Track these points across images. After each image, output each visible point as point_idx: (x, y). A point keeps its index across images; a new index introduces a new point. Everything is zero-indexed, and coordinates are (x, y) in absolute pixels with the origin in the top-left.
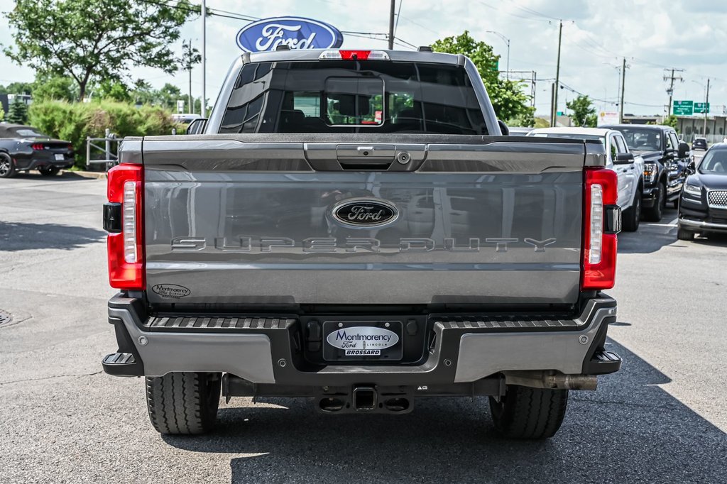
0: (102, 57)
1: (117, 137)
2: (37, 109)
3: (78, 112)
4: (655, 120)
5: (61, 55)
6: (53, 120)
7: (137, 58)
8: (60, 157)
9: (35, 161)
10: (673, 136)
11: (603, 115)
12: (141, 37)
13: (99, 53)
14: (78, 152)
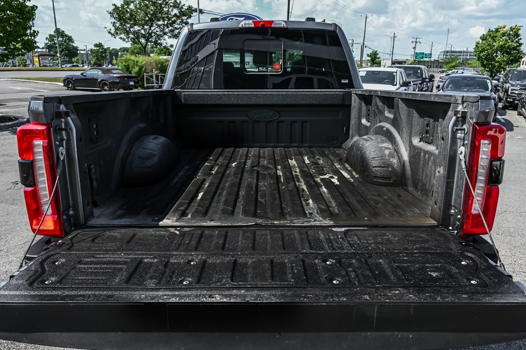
0: (153, 34)
1: (159, 73)
2: (121, 60)
3: (140, 61)
4: (406, 62)
5: (134, 33)
6: (129, 65)
7: (170, 35)
8: (132, 83)
9: (120, 85)
10: (426, 70)
11: (383, 60)
12: (171, 25)
13: (152, 33)
14: (140, 80)
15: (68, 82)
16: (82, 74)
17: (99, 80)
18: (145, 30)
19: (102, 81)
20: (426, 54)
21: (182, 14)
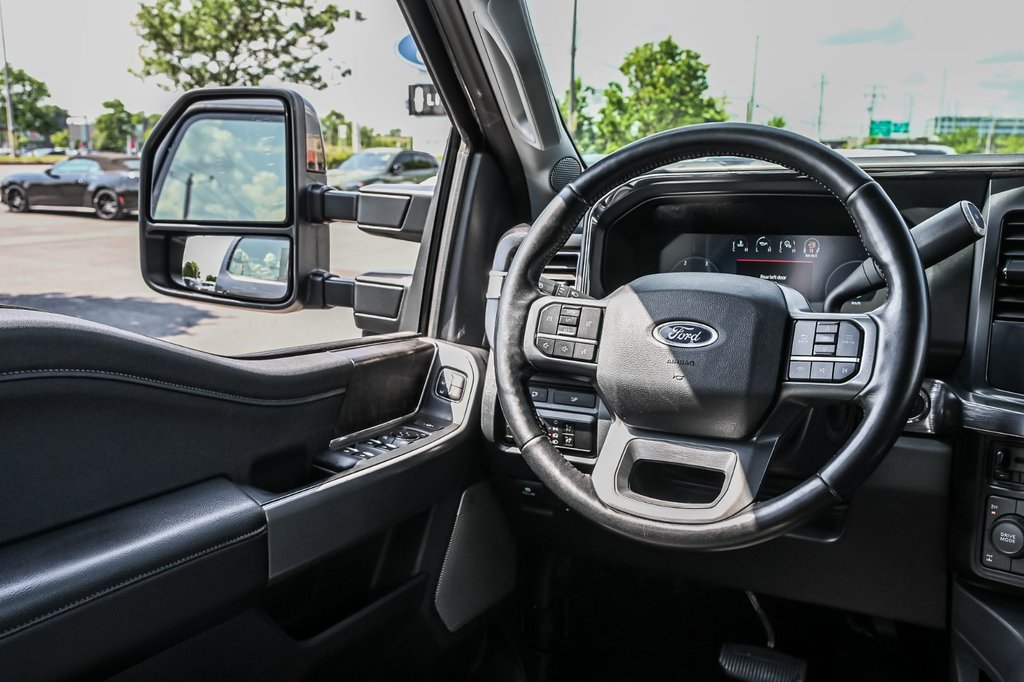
0: (239, 74)
5: (190, 72)
13: (237, 69)
15: (13, 192)
16: (48, 172)
17: (92, 188)
18: (220, 64)
19: (99, 189)
20: (895, 125)
21: (312, 22)
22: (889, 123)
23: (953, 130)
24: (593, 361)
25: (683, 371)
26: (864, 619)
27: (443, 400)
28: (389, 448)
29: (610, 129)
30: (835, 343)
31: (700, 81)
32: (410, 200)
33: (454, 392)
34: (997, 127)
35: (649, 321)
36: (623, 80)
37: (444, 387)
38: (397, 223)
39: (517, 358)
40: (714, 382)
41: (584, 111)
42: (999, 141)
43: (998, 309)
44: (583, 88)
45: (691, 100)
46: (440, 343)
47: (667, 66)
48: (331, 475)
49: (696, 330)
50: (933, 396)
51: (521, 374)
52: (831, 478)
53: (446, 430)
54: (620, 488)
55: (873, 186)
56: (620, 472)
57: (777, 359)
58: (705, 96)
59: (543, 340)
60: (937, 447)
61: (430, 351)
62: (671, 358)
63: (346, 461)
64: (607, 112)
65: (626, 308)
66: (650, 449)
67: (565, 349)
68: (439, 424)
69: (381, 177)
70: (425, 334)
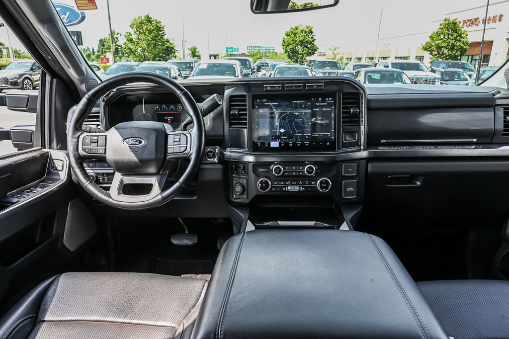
20: (234, 49)
22: (232, 48)
23: (253, 51)
24: (105, 153)
25: (135, 154)
26: (215, 219)
27: (56, 172)
28: (33, 192)
29: (129, 51)
30: (180, 141)
31: (162, 32)
32: (29, 97)
33: (60, 168)
34: (266, 49)
35: (122, 139)
36: (132, 32)
37: (55, 166)
38: (25, 106)
39: (77, 156)
40: (145, 156)
41: (118, 43)
42: (267, 54)
43: (231, 124)
44: (116, 34)
45: (159, 39)
46: (50, 150)
47: (148, 26)
48: (9, 206)
49: (137, 141)
50: (217, 151)
51: (79, 161)
52: (182, 182)
53: (57, 182)
54: (119, 194)
55: (186, 92)
56: (119, 189)
57: (163, 147)
58: (165, 37)
59: (86, 149)
60: (220, 166)
61: (47, 154)
62: (130, 150)
63: (15, 200)
64: (126, 44)
65: (114, 136)
66: (129, 180)
67: (94, 151)
68: (54, 181)
69: (27, 73)
70: (45, 148)
